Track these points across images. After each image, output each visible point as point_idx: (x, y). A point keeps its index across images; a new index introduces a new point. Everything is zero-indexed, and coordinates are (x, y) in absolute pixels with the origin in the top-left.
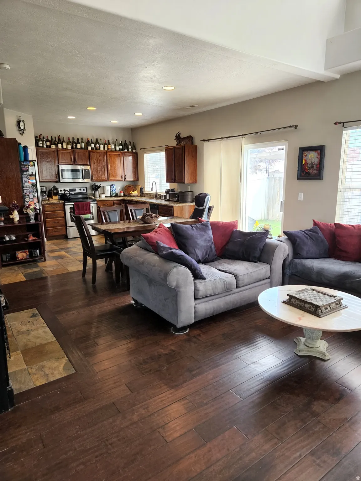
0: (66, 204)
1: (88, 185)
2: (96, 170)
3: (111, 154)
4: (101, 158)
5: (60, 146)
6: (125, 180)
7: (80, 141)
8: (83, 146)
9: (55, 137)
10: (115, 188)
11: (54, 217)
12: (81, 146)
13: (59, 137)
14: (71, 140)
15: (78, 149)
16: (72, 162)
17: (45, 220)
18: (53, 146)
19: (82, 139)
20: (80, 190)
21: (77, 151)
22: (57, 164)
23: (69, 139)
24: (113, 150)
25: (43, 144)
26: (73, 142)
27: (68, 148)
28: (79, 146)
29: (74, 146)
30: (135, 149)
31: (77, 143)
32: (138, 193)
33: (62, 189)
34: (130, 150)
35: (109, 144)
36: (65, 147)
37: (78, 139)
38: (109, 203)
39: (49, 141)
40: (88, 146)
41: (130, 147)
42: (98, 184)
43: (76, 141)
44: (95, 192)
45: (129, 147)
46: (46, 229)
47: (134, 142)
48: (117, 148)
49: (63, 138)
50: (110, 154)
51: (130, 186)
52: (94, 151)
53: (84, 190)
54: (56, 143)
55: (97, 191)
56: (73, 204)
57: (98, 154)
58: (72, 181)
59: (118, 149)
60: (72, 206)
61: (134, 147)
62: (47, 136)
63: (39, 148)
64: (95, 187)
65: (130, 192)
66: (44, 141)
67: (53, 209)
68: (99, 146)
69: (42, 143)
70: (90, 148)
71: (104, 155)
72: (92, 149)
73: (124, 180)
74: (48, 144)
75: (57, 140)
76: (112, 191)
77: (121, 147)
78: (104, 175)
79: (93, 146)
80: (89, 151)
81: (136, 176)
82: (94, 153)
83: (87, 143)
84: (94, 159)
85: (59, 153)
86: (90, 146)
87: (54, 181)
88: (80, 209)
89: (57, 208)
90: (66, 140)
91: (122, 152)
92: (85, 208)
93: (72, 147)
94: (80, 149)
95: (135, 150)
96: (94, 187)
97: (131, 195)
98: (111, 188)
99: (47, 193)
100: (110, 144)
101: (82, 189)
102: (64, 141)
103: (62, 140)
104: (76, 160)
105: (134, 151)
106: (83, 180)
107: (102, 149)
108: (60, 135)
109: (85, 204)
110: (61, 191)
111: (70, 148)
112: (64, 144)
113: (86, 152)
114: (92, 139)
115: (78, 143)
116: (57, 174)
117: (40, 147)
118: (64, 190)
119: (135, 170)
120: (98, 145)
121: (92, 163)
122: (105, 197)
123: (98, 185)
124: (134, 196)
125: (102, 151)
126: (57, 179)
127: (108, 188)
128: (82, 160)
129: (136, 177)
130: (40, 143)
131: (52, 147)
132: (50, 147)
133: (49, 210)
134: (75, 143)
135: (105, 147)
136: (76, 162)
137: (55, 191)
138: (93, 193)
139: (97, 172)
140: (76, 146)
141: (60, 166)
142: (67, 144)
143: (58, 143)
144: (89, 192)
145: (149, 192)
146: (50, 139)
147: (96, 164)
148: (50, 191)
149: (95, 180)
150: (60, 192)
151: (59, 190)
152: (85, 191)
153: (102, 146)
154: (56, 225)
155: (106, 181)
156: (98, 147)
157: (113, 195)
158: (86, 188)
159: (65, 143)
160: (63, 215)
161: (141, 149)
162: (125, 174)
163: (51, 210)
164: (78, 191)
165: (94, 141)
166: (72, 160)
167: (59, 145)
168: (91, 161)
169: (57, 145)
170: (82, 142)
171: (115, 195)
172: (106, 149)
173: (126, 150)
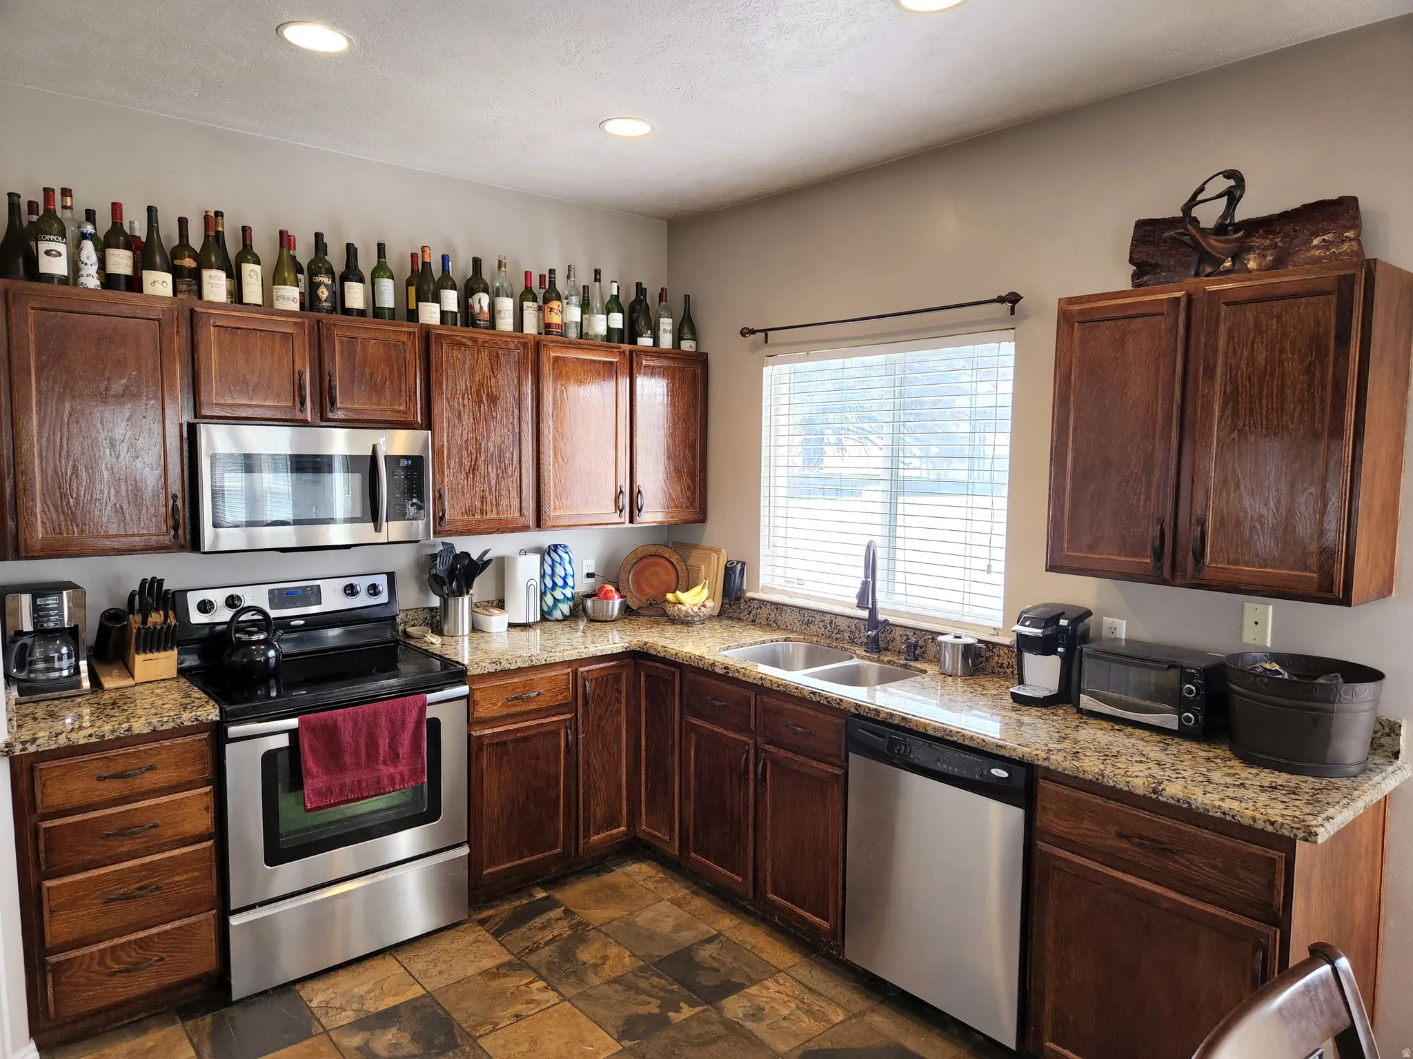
0: (233, 730)
1: (402, 560)
2: (466, 462)
3: (564, 359)
4: (505, 383)
5: (216, 285)
6: (637, 519)
7: (366, 263)
8: (388, 295)
9: (183, 222)
10: (570, 571)
11: (127, 846)
12: (373, 295)
13: (212, 220)
14: (304, 252)
15: (347, 311)
16: (303, 403)
17: (39, 888)
18: (159, 283)
19: (381, 247)
20: (351, 591)
21: (341, 330)
22: (187, 417)
23: (285, 239)
24: (573, 334)
25: (75, 265)
26: (319, 263)
27: (280, 305)
28: (356, 296)
29: (324, 293)
30: (694, 338)
31: (345, 278)
32: (712, 596)
33: (218, 597)
34: (666, 341)
35: (552, 294)
36: (253, 292)
37: (351, 250)
38: (550, 679)
39: (130, 243)
40: (419, 299)
41: (666, 324)
42: (473, 546)
43: (336, 258)
44: (451, 602)
45: (663, 320)
46: (44, 964)
47: (687, 297)
48: (599, 324)
49: (246, 231)
50: (556, 359)
51: (653, 550)
52: (460, 332)
53: (374, 590)
54: (189, 263)
55: (461, 595)
56: (293, 723)
57: (485, 355)
58: (293, 544)
59: (604, 333)
60: (283, 741)
61: (686, 326)
62: (116, 208)
63: (35, 285)
64: (452, 572)
65: (670, 596)
66: (84, 236)
67: (113, 788)
68: (492, 306)
69: (62, 248)
70: (430, 314)
71: (520, 364)
72: (443, 321)
73: (627, 520)
74: (121, 261)
75: (196, 240)
76: (555, 584)
77: (617, 320)
78: (514, 494)
79: (451, 300)
80: (427, 331)
81: (693, 493)
82: (460, 344)
83: (409, 283)
84: (461, 386)
85: (202, 334)
86: (437, 299)
87: (153, 540)
88: (348, 760)
89: (152, 768)
90: (263, 244)
91: (626, 347)
92: (383, 744)
93: (310, 301)
94: (361, 313)
95: (693, 343)
96: (441, 568)
97: (671, 610)
98: (548, 571)
99: (89, 634)
100: (559, 298)
101: (362, 584)
102: (248, 253)
103: (232, 248)
104: (331, 388)
105: (687, 345)
106: (377, 529)
107: (506, 323)
108: (218, 214)
109: (383, 722)
110: (205, 607)
111: (295, 307)
112: (252, 276)
113: (404, 338)
114: (445, 259)
115: (352, 272)
116: (175, 486)
117: (49, 278)
118: (231, 602)
119: (694, 457)
120: (482, 301)
121: (442, 408)
122: (511, 625)
123: (467, 554)
124: (685, 622)
125: (504, 334)
126: (176, 528)
127: (527, 570)
128: (376, 389)
129: (692, 502)
130: (43, 246)
131: (148, 288)
132: (134, 283)
133: (78, 799)
134: (330, 272)
135: (526, 313)
136: (333, 402)
137: (156, 618)
138: (435, 601)
139: (474, 469)
140: (339, 296)
141: (204, 431)
142: (275, 278)
143: (203, 262)
144: (410, 597)
145: (786, 593)
146: (141, 231)
147: (467, 420)
148: (112, 618)
149: (460, 526)
150: (197, 618)
151: (193, 599)
152: (383, 598)
153: (506, 305)
154: (133, 911)
155: (525, 528)
156: (486, 308)
157: (557, 614)
158: (391, 577)
159: (257, 268)
160: (204, 822)
161: (746, 332)
162: (639, 480)
163: (96, 797)
164: (333, 600)
165: (461, 269)
166: (301, 388)
167: (206, 274)
168: (434, 394)
169: (189, 280)
170: (381, 270)
171: (567, 612)
172: (531, 326)
173: (645, 341)
